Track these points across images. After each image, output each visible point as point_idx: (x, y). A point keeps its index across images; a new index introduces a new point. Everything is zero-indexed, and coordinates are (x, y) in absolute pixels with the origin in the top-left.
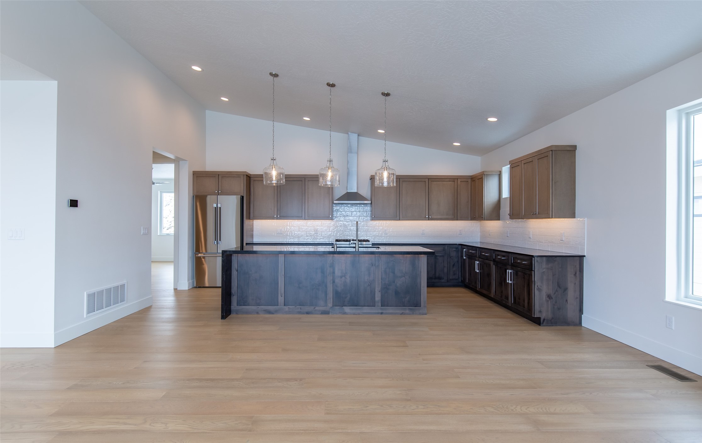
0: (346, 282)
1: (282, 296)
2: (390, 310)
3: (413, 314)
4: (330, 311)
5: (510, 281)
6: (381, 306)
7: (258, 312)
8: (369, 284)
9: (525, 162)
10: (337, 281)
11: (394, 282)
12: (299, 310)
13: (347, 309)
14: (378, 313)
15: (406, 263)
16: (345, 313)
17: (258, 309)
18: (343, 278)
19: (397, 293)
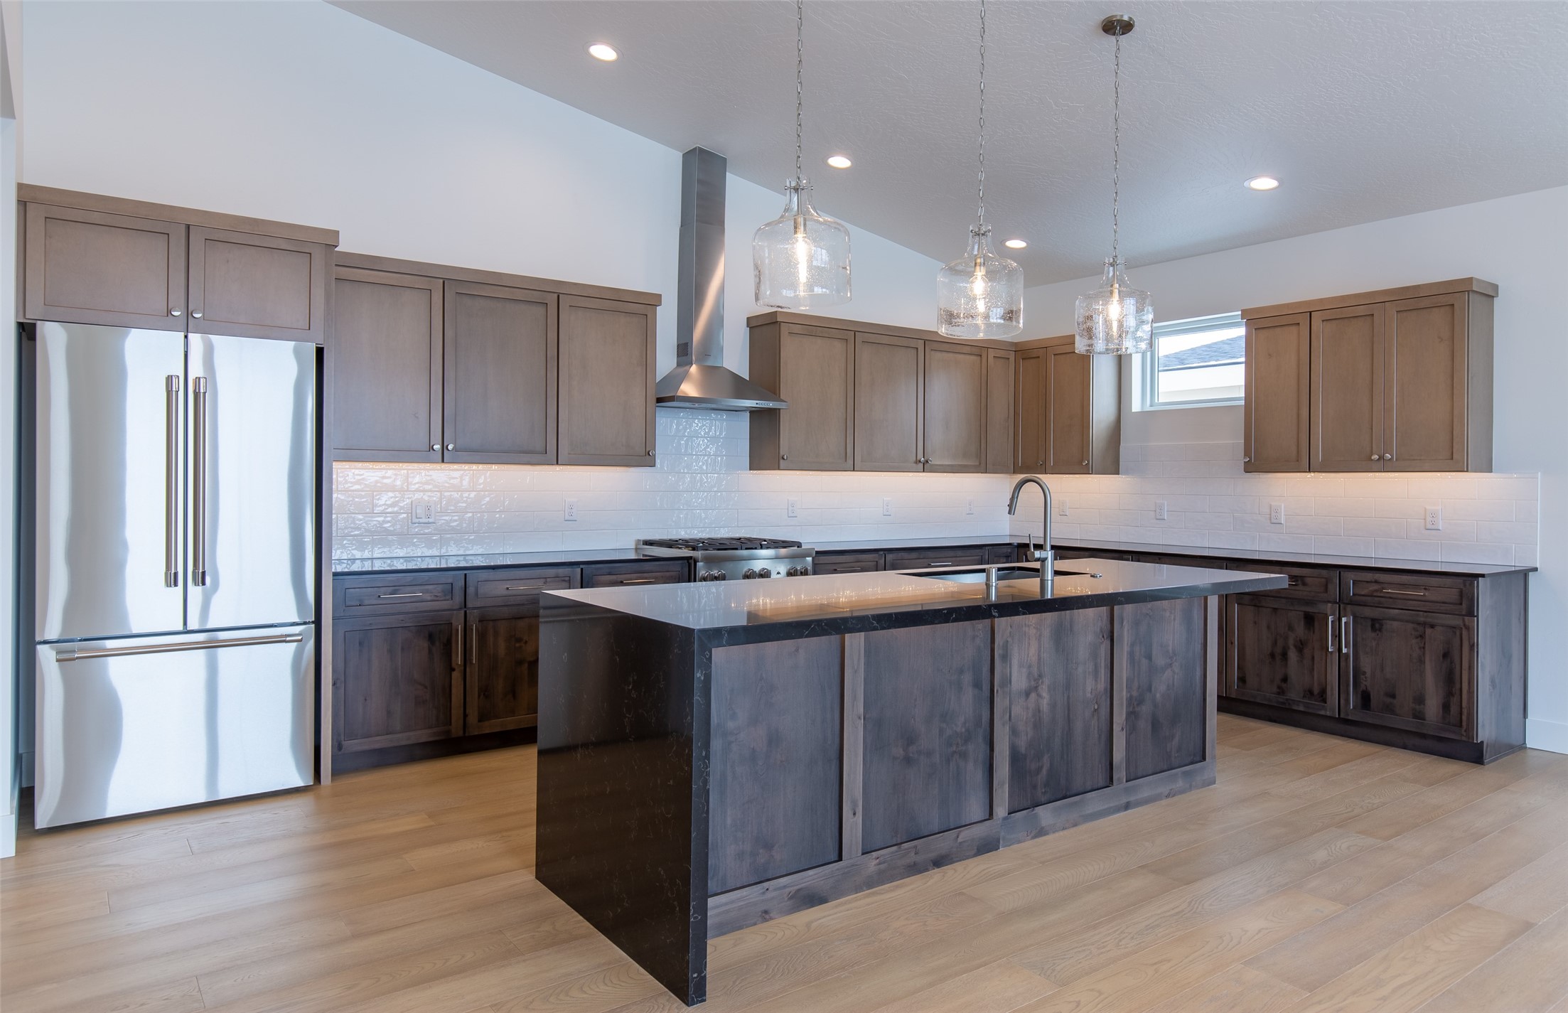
0: (1039, 711)
1: (854, 814)
2: (1147, 786)
3: (1190, 788)
4: (1002, 834)
5: (1345, 647)
6: (1127, 782)
7: (766, 912)
8: (1096, 707)
9: (1328, 315)
10: (1017, 710)
11: (1150, 689)
12: (912, 858)
13: (1045, 814)
14: (1118, 809)
15: (1174, 619)
16: (1041, 832)
17: (769, 895)
18: (1033, 695)
19: (1155, 725)
